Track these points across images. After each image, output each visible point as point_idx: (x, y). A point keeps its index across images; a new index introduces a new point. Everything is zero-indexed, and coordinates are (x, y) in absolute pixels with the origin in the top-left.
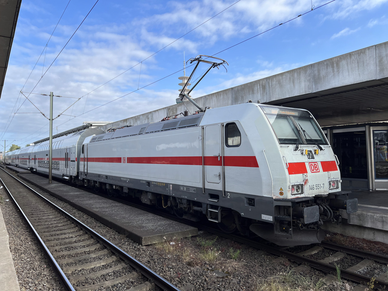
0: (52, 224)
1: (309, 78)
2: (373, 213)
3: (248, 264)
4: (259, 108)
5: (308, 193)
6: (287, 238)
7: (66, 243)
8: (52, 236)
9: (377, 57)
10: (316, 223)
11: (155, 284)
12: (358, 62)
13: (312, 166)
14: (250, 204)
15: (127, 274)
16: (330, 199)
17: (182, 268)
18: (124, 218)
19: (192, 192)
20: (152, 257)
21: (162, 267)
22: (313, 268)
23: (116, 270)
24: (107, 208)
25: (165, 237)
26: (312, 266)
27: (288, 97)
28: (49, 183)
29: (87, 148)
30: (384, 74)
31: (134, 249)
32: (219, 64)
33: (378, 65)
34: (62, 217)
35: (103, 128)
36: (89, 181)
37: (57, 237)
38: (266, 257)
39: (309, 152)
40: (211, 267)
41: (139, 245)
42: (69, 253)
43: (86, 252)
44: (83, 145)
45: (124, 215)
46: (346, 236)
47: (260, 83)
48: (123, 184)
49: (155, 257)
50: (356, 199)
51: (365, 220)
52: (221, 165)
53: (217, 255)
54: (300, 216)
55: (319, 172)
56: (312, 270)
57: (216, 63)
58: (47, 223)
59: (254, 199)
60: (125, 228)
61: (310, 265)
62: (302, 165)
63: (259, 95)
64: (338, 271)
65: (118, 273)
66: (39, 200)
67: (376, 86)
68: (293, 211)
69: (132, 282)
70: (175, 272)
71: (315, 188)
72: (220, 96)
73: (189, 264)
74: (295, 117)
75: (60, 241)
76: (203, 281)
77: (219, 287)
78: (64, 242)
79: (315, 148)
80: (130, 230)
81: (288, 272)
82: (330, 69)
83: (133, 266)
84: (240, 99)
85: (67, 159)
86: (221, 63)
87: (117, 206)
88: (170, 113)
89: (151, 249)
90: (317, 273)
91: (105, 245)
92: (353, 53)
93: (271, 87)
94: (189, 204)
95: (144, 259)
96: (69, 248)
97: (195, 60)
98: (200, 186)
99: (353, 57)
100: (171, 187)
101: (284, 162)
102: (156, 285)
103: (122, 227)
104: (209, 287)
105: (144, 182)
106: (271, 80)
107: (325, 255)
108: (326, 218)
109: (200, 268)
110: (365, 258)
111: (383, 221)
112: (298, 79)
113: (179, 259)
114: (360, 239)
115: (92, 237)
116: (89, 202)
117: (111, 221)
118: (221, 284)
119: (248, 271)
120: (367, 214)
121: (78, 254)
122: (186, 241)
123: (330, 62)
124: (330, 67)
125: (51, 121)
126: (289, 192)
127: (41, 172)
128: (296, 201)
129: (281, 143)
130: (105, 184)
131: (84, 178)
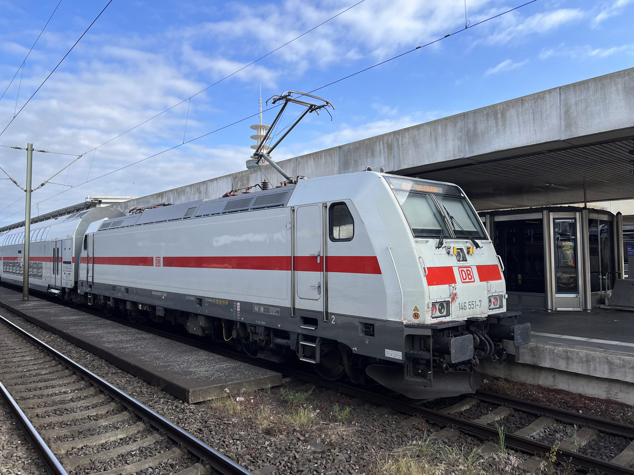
0: (29, 371)
1: (460, 134)
2: (553, 345)
3: (364, 430)
4: (383, 180)
5: (457, 314)
6: (425, 387)
7: (54, 403)
8: (30, 390)
9: (562, 106)
10: (468, 362)
11: (211, 466)
12: (533, 113)
13: (463, 272)
14: (367, 333)
15: (162, 452)
16: (489, 324)
17: (256, 439)
18: (157, 358)
19: (274, 314)
20: (206, 422)
21: (223, 438)
22: (463, 432)
23: (145, 446)
24: (127, 342)
25: (227, 389)
26: (461, 430)
27: (427, 163)
28: (24, 300)
29: (94, 240)
31: (175, 410)
32: (319, 107)
33: (562, 118)
34: (48, 358)
35: (121, 207)
36: (95, 296)
37: (38, 392)
38: (391, 417)
39: (459, 250)
40: (304, 435)
41: (183, 403)
42: (60, 419)
43: (91, 416)
44: (86, 236)
45: (158, 354)
46: (512, 382)
47: (385, 140)
48: (156, 303)
49: (211, 422)
50: (529, 324)
51: (542, 356)
52: (321, 270)
53: (313, 415)
54: (444, 351)
55: (474, 281)
56: (462, 436)
57: (315, 105)
58: (20, 369)
59: (373, 325)
60: (159, 374)
61: (459, 428)
62: (449, 271)
63: (383, 159)
64: (502, 437)
65: (147, 452)
67: (560, 150)
68: (434, 343)
69: (172, 466)
70: (244, 446)
71: (468, 307)
72: (321, 159)
73: (268, 432)
74: (437, 195)
75: (44, 399)
76: (291, 459)
77: (317, 467)
78: (51, 401)
79: (469, 245)
80: (168, 378)
81: (426, 440)
82: (492, 122)
83: (174, 438)
84: (353, 165)
85: (56, 259)
86: (323, 106)
87: (145, 339)
88: (237, 184)
89: (203, 410)
90: (469, 440)
91: (125, 405)
92: (527, 99)
93: (400, 146)
94: (269, 335)
95: (192, 426)
96: (60, 411)
97: (281, 99)
98: (287, 304)
99: (526, 105)
100: (238, 307)
101: (421, 266)
102: (212, 468)
103: (155, 373)
104: (301, 468)
105: (192, 298)
106: (401, 136)
107: (482, 412)
108: (483, 354)
109: (285, 438)
110: (541, 416)
111: (568, 358)
112: (443, 136)
113: (250, 425)
114: (533, 386)
115: (101, 392)
116: (97, 332)
117: (137, 364)
118: (319, 462)
119: (363, 440)
120: (544, 347)
121: (77, 420)
122: (263, 395)
123: (492, 111)
124: (493, 118)
125: (28, 194)
126: (428, 313)
127: (10, 281)
128: (439, 328)
129: (416, 237)
130: (124, 302)
131: (87, 291)
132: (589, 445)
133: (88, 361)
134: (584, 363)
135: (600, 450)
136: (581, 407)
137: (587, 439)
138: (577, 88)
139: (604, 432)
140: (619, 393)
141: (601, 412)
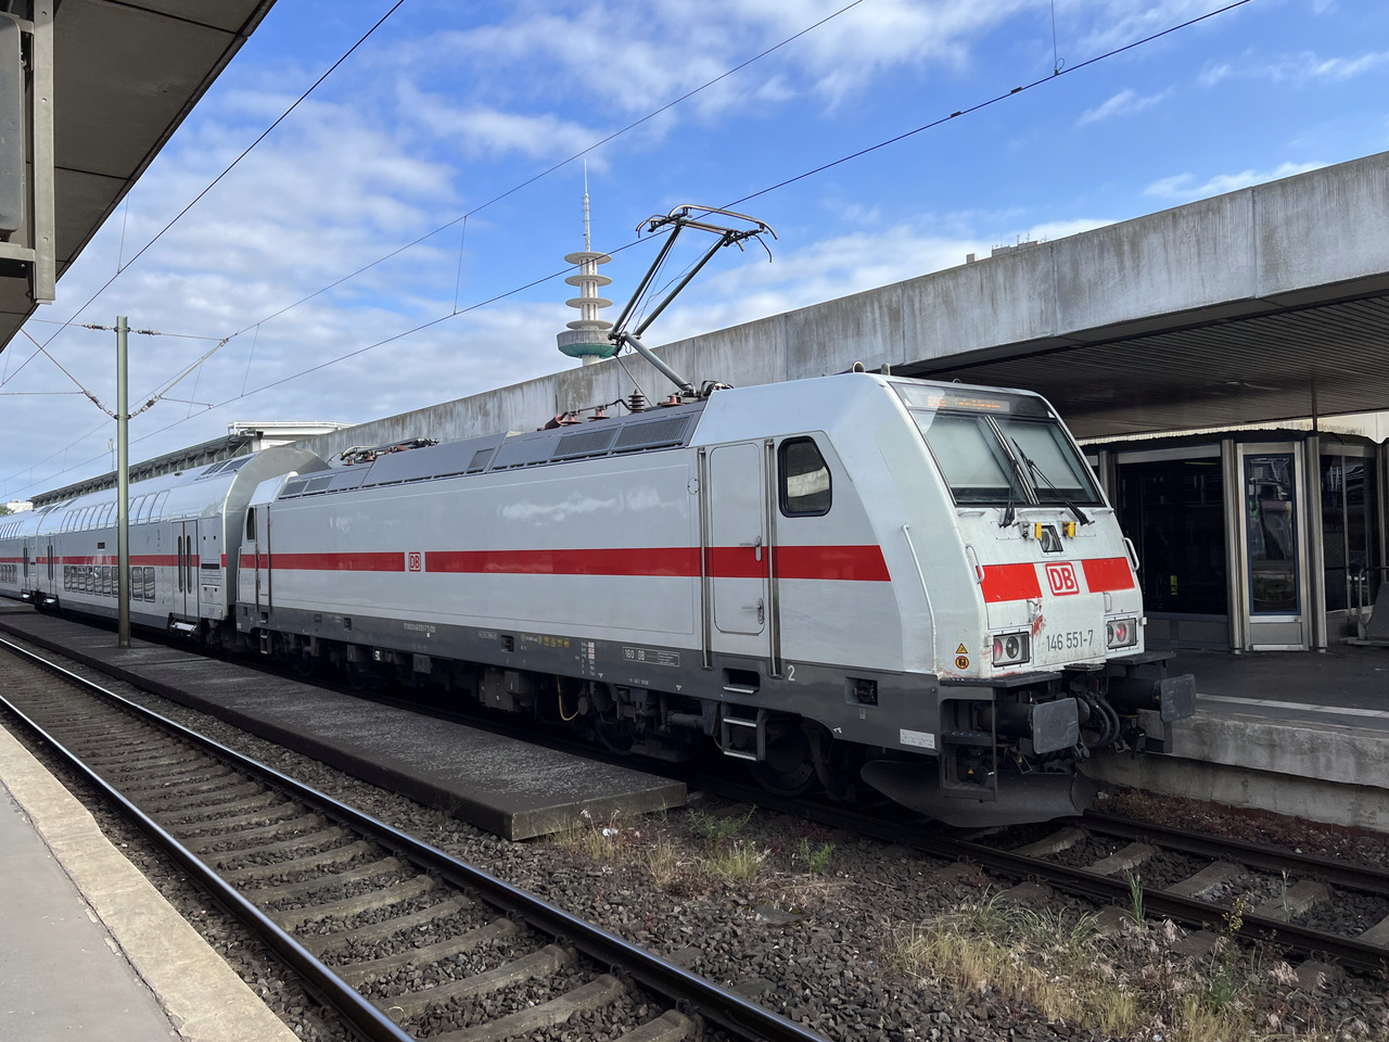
0: (175, 785)
1: (1043, 287)
2: (1240, 719)
3: (861, 886)
4: (890, 391)
5: (1044, 657)
6: (981, 801)
7: (246, 844)
8: (189, 821)
9: (1257, 227)
10: (1066, 754)
11: (578, 950)
12: (1198, 241)
13: (1055, 574)
14: (861, 699)
15: (478, 927)
16: (1111, 678)
17: (654, 902)
18: (432, 757)
19: (666, 664)
20: (551, 874)
21: (590, 902)
22: (1060, 890)
23: (441, 916)
24: (361, 726)
25: (585, 812)
26: (1056, 885)
27: (974, 347)
28: (120, 646)
29: (269, 520)
30: (1277, 280)
31: (484, 854)
32: (745, 236)
33: (1259, 251)
34: (205, 761)
35: (313, 447)
36: (277, 636)
37: (207, 825)
38: (913, 863)
39: (1047, 530)
40: (746, 897)
41: (499, 840)
42: (267, 871)
43: (324, 866)
44: (251, 510)
45: (430, 749)
46: (1157, 795)
47: (883, 300)
48: (412, 647)
49: (562, 873)
50: (1191, 677)
51: (1219, 741)
52: (765, 574)
53: (759, 859)
54: (1019, 730)
55: (1077, 592)
56: (1057, 896)
57: (736, 232)
58: (157, 782)
59: (875, 682)
60: (443, 787)
61: (1050, 881)
62: (1027, 570)
63: (880, 339)
64: (1137, 894)
65: (449, 926)
66: (99, 707)
67: (1255, 316)
68: (1000, 715)
69: (501, 950)
70: (633, 916)
71: (1065, 643)
72: (747, 341)
73: (676, 891)
74: (1001, 419)
75: (223, 836)
76: (728, 936)
77: (780, 950)
78: (238, 840)
79: (1066, 518)
80: (463, 793)
81: (985, 904)
82: (1110, 261)
83: (494, 901)
84: (815, 352)
85: (185, 559)
86: (753, 233)
87: (394, 721)
88: (567, 396)
89: (541, 852)
90: (1072, 902)
91: (385, 844)
92: (1184, 212)
93: (917, 312)
94: (657, 707)
95: (525, 881)
96: (261, 857)
97: (668, 222)
98: (695, 643)
99: (1183, 224)
100: (591, 651)
101: (971, 564)
102: (580, 952)
103: (435, 784)
104: (749, 952)
105: (490, 636)
106: (917, 291)
107: (1095, 854)
108: (1097, 738)
109: (709, 902)
110: (1217, 859)
111: (1272, 746)
112: (1008, 291)
113: (637, 878)
114: (1201, 803)
115: (332, 822)
116: (292, 709)
117: (391, 767)
118: (782, 942)
119: (862, 904)
120: (1223, 725)
121: (299, 873)
122: (652, 824)
123: (1112, 239)
124: (1112, 253)
125: (122, 423)
126: (986, 658)
127: (78, 606)
128: (1008, 686)
129: (959, 504)
130: (341, 646)
131: (258, 626)
132: (1314, 912)
133: (287, 765)
134: (1305, 754)
135: (1334, 920)
136: (1299, 843)
137: (1308, 902)
138: (1289, 190)
139: (1344, 888)
140: (1378, 813)
141: (1341, 852)
